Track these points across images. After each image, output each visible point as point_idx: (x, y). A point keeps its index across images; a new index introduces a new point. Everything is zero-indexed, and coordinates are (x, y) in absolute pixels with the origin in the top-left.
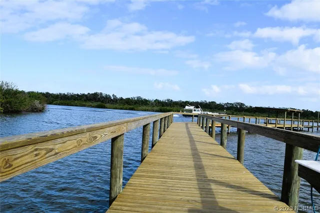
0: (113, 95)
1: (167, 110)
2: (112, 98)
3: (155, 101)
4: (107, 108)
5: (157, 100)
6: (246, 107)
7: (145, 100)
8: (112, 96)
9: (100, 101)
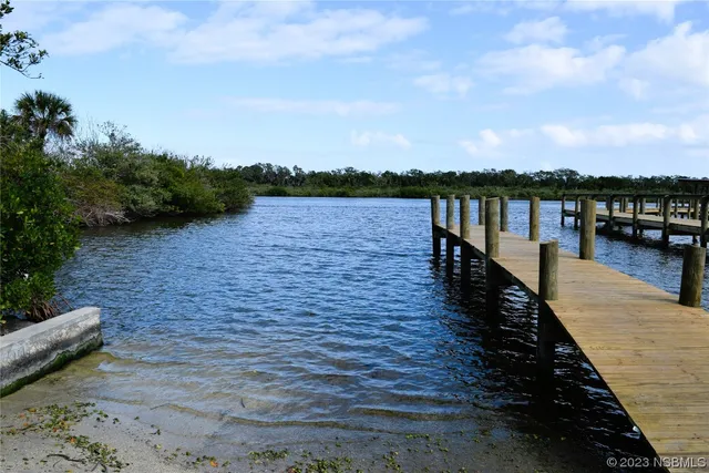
0: (295, 168)
1: (416, 193)
2: (294, 174)
3: (384, 175)
4: (289, 195)
5: (387, 172)
6: (582, 177)
7: (363, 173)
8: (291, 170)
9: (268, 181)
